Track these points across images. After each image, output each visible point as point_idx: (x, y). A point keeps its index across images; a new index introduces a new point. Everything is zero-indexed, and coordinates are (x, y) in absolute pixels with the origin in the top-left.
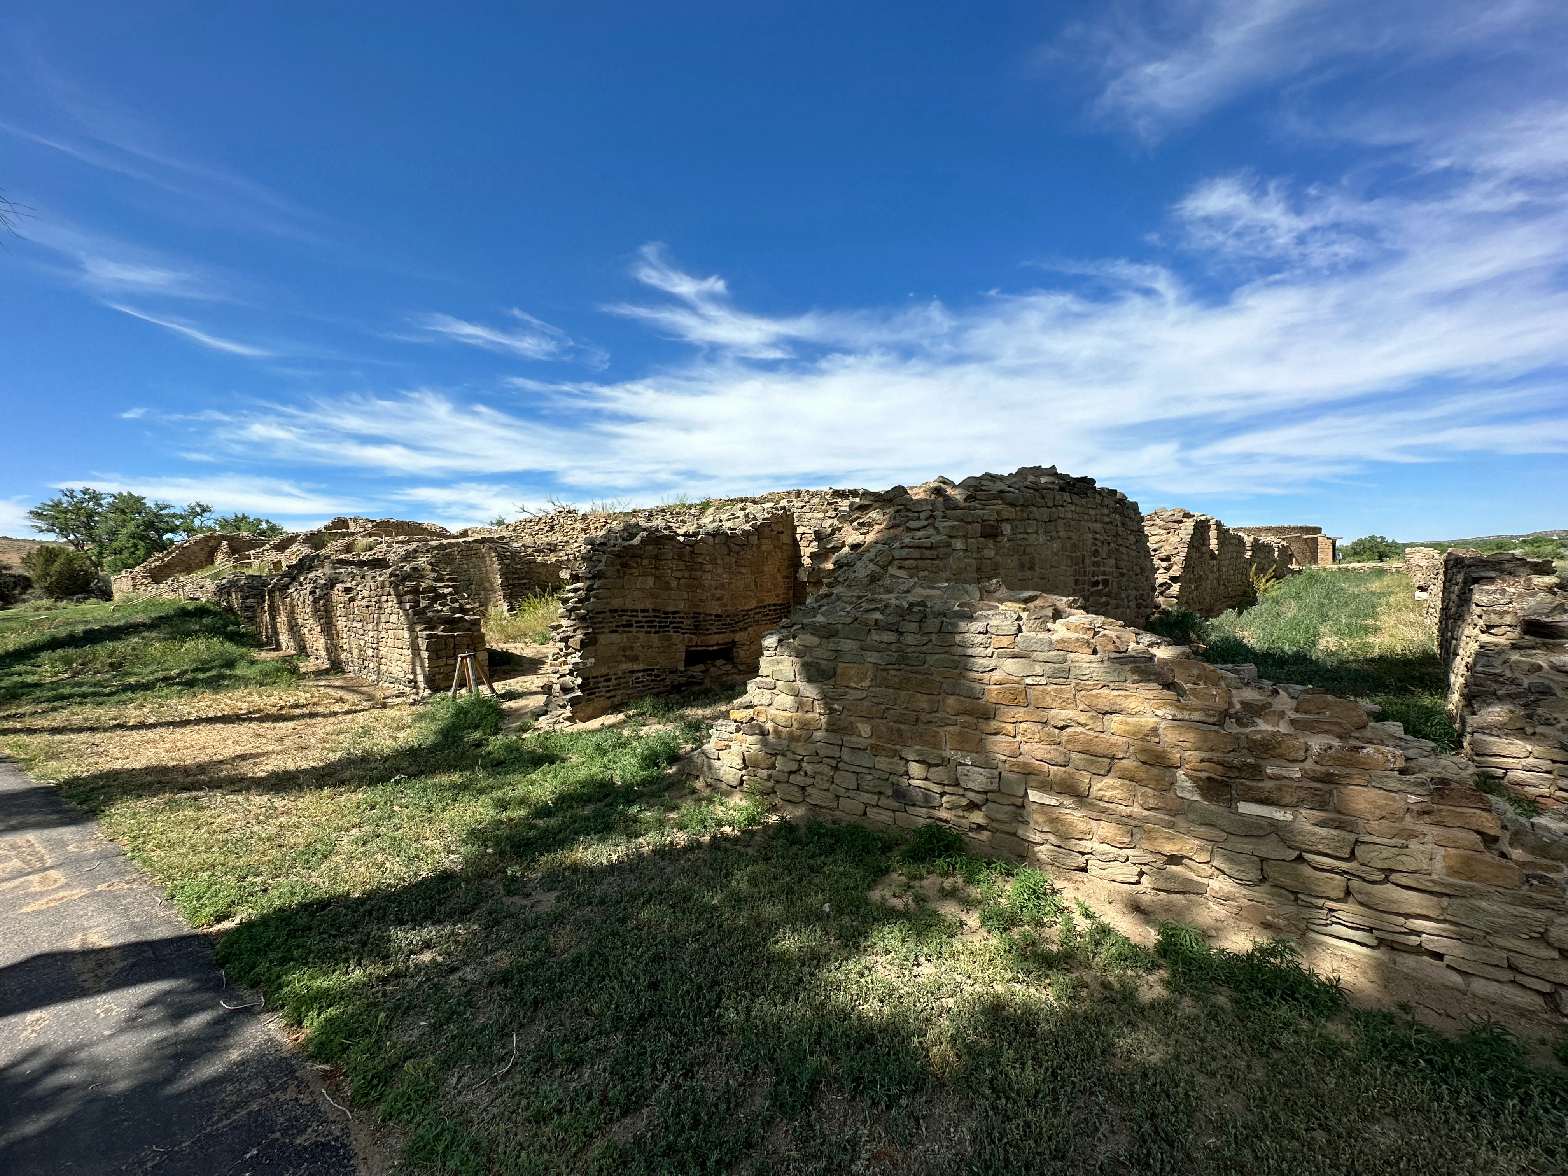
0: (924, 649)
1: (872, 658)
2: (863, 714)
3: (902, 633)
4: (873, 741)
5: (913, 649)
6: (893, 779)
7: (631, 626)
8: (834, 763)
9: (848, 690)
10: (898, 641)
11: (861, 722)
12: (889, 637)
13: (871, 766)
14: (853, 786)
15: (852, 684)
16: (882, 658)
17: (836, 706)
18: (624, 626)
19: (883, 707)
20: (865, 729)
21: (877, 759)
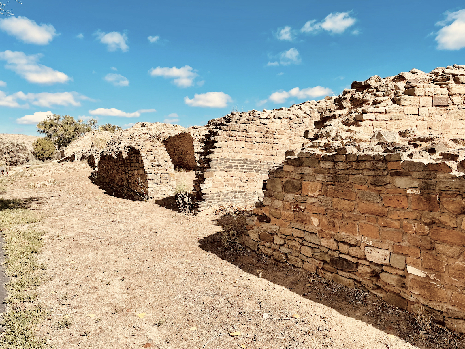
0: (347, 172)
1: (320, 177)
2: (314, 212)
3: (336, 162)
4: (320, 228)
5: (342, 172)
6: (330, 253)
7: (232, 168)
8: (301, 241)
9: (308, 197)
10: (334, 167)
11: (313, 216)
12: (329, 165)
13: (318, 243)
14: (310, 255)
15: (309, 194)
16: (325, 178)
17: (301, 207)
18: (228, 168)
19: (325, 208)
20: (315, 221)
21: (322, 240)
